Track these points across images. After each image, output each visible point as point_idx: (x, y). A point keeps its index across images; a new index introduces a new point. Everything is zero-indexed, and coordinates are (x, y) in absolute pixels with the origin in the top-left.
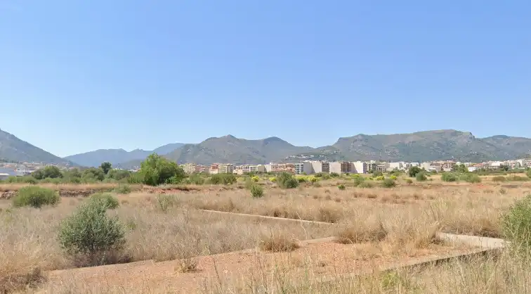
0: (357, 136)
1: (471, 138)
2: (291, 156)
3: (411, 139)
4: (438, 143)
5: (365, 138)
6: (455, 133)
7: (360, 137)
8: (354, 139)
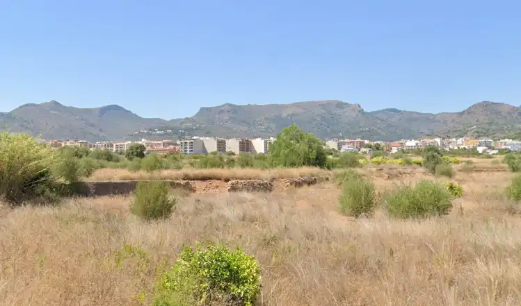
0: (223, 106)
1: (359, 111)
2: (141, 131)
3: (290, 111)
4: (322, 117)
5: (234, 109)
6: (340, 105)
7: (227, 108)
8: (220, 110)
